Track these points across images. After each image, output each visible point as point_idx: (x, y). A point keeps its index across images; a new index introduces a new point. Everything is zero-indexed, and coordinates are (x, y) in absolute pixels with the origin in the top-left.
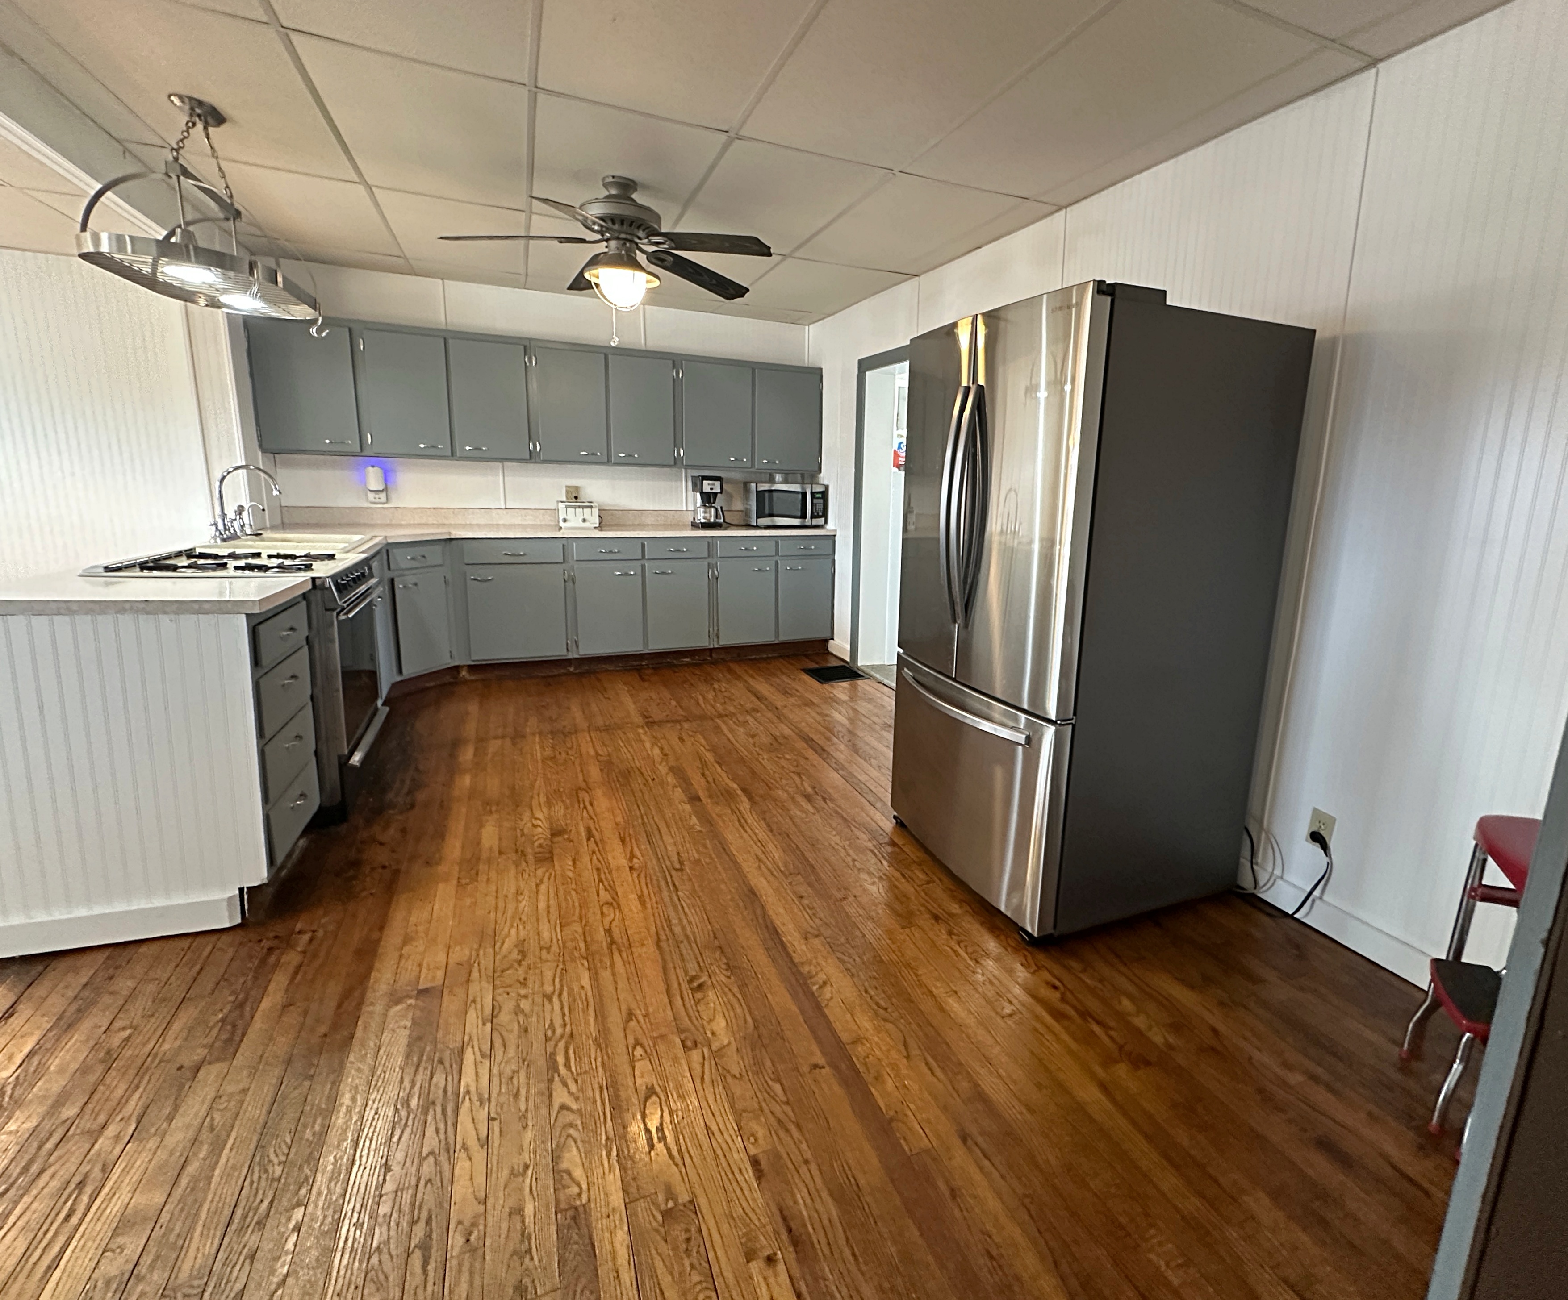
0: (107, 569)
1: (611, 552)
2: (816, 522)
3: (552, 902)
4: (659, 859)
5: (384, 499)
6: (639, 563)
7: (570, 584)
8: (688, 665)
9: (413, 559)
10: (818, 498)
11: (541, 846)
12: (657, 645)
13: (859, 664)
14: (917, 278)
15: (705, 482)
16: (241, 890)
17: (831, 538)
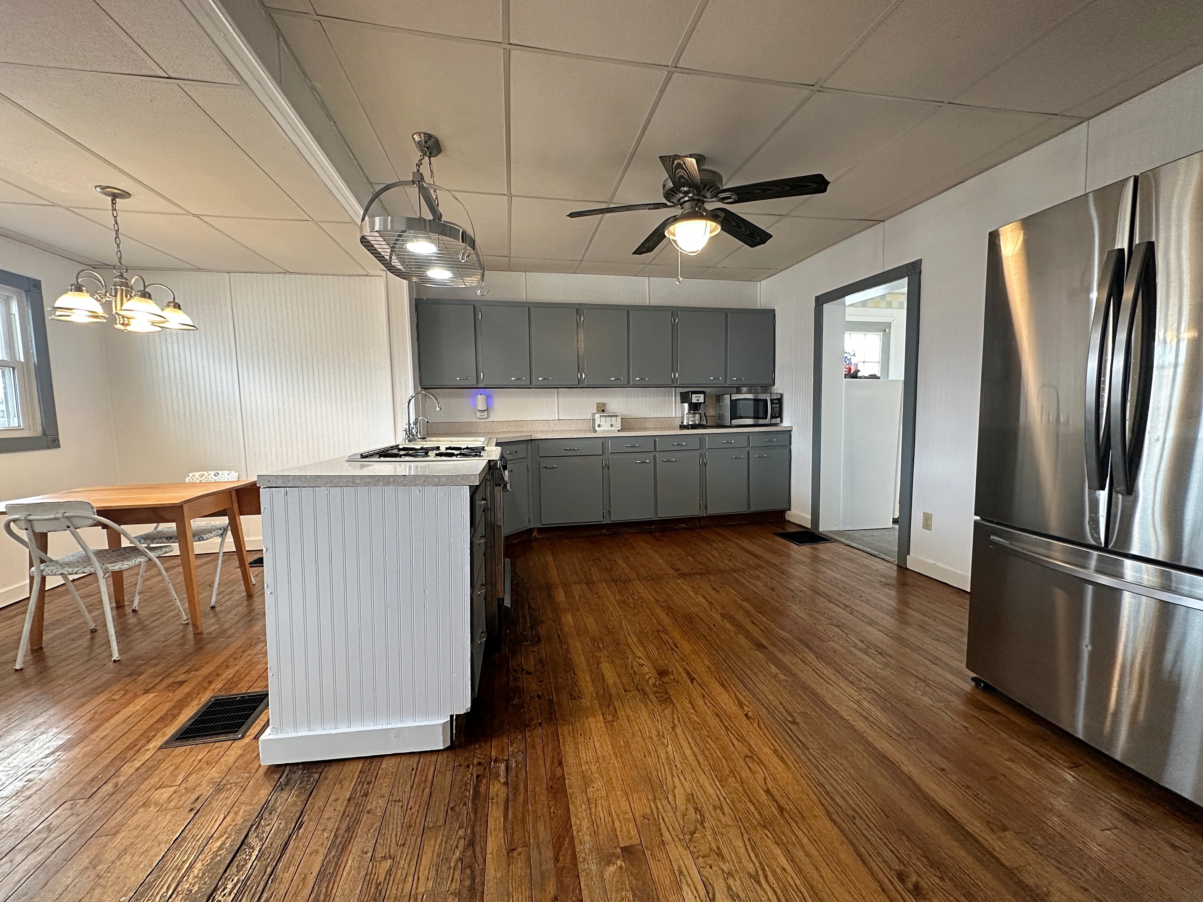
0: (362, 456)
1: (633, 446)
2: (774, 421)
3: (695, 749)
4: (767, 708)
5: (486, 416)
6: (652, 454)
7: (606, 470)
8: (684, 529)
9: (510, 453)
10: (776, 403)
11: (654, 685)
12: (664, 514)
13: (820, 530)
14: (883, 223)
15: (694, 396)
16: (452, 716)
17: (788, 433)
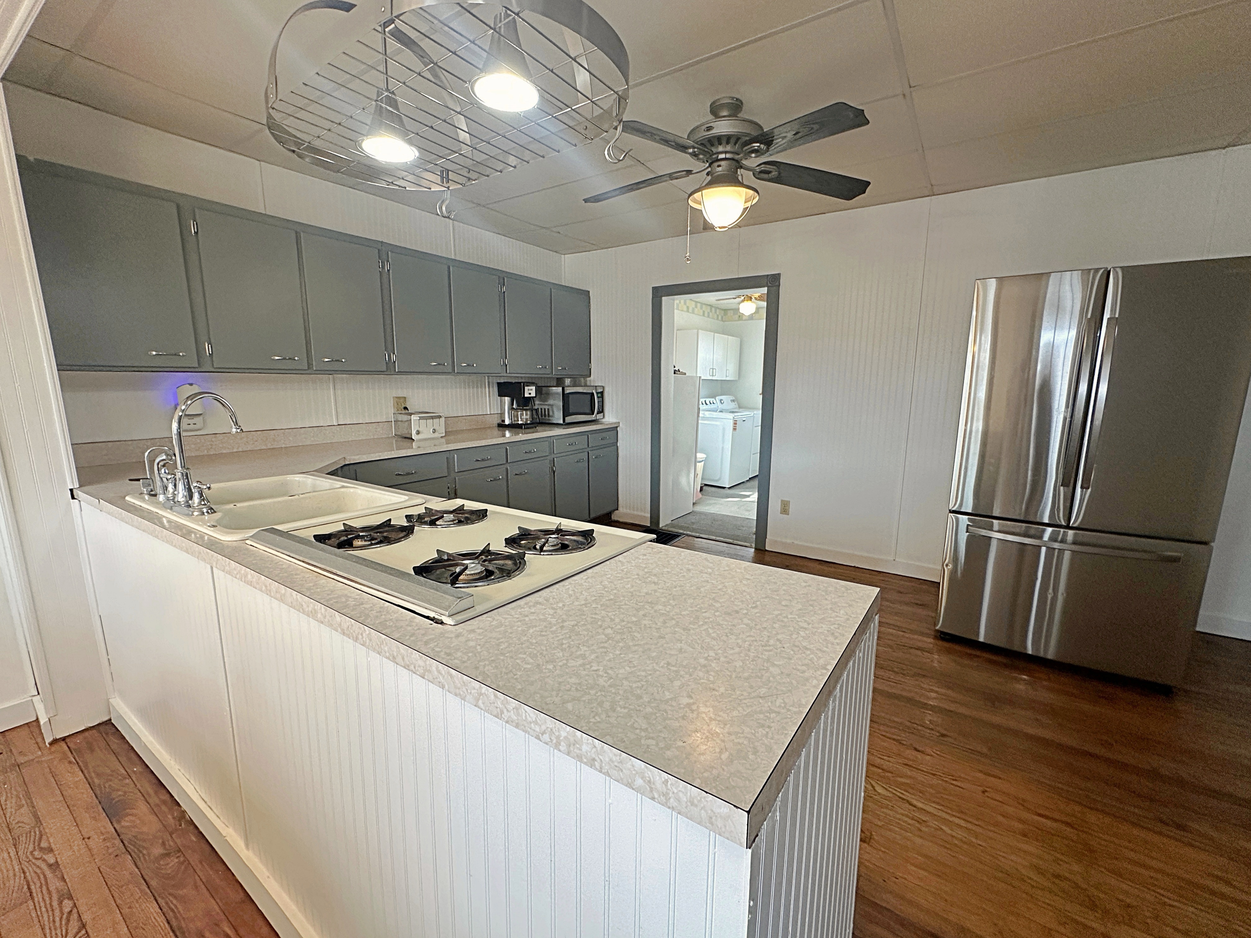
1: (483, 460)
2: (599, 417)
5: (199, 425)
6: (504, 468)
10: (600, 397)
13: (660, 526)
15: (526, 388)
17: (614, 429)
